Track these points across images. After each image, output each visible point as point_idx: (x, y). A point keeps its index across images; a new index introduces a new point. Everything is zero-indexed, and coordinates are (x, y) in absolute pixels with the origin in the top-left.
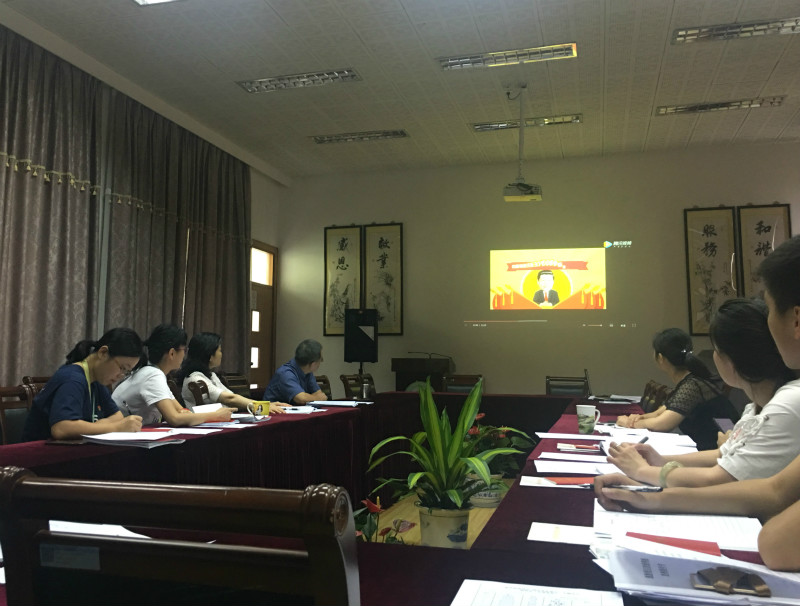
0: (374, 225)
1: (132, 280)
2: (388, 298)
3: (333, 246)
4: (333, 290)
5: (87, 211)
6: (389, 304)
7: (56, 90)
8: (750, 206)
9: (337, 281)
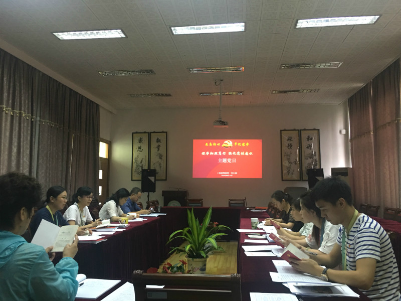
0: (154, 132)
1: (48, 159)
2: (160, 164)
3: (136, 141)
4: (136, 161)
5: (29, 128)
6: (160, 167)
7: (16, 73)
8: (305, 130)
9: (138, 156)
